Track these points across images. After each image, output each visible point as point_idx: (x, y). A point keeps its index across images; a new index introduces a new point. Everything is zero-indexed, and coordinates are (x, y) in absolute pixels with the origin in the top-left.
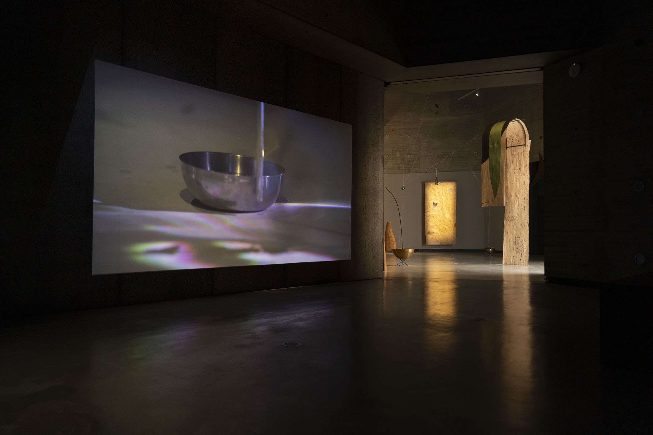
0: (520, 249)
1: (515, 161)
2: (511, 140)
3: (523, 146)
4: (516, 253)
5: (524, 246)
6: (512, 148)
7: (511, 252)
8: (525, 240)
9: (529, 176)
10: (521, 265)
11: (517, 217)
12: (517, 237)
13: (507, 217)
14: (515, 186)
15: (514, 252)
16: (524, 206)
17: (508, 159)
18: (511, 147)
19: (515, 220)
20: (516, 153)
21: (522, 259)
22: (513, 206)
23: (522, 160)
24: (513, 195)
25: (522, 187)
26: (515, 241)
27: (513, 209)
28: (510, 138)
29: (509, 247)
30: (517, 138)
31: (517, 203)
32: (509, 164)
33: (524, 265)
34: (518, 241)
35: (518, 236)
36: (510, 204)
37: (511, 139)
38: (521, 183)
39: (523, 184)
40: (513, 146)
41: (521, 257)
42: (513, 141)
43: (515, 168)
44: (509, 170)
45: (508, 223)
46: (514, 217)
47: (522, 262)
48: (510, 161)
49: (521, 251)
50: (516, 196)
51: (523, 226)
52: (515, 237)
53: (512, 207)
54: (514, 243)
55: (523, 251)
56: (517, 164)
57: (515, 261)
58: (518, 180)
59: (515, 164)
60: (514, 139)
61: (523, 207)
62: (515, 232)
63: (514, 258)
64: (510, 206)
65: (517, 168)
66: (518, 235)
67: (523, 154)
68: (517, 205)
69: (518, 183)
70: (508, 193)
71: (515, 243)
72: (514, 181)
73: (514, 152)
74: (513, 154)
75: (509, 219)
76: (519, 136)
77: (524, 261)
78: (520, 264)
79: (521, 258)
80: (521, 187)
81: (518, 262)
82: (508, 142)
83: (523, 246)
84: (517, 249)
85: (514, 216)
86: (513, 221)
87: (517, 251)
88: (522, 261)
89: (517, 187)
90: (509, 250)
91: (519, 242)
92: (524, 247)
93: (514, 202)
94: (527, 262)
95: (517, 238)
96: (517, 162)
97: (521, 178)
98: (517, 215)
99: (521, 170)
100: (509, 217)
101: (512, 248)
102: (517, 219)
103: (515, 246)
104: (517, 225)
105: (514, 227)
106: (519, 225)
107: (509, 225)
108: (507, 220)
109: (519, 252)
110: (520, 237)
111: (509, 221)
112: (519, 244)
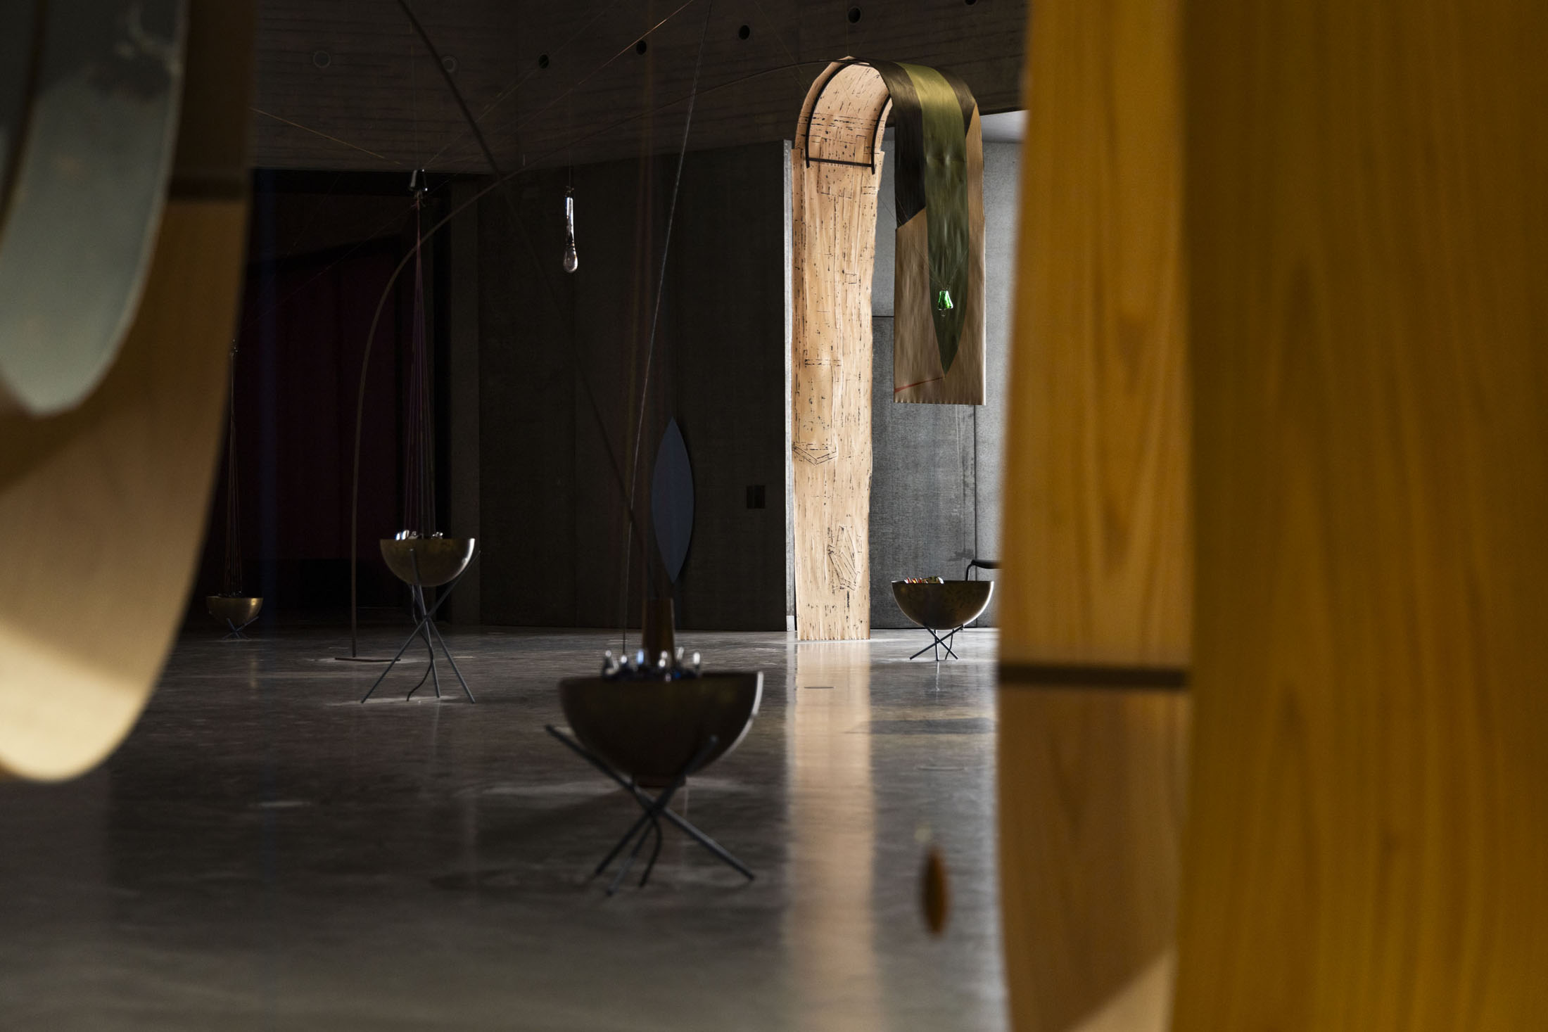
0: (845, 575)
1: (832, 222)
2: (822, 134)
3: (859, 170)
4: (833, 592)
5: (856, 563)
6: (824, 166)
7: (818, 588)
8: (857, 541)
9: (870, 291)
11: (837, 450)
12: (833, 528)
13: (803, 447)
14: (831, 323)
15: (826, 591)
16: (858, 405)
17: (807, 205)
19: (832, 461)
20: (834, 190)
21: (851, 614)
22: (825, 402)
23: (855, 223)
24: (826, 359)
25: (852, 327)
26: (829, 546)
27: (826, 413)
28: (820, 121)
29: (812, 568)
30: (844, 132)
31: (839, 391)
32: (812, 229)
33: (858, 639)
34: (839, 544)
35: (839, 524)
36: (815, 393)
37: (823, 128)
38: (848, 312)
39: (855, 317)
40: (825, 157)
41: (848, 606)
42: (827, 136)
43: (832, 252)
44: (810, 254)
45: (808, 469)
46: (829, 451)
47: (851, 627)
48: (813, 215)
49: (847, 584)
50: (835, 362)
51: (854, 484)
52: (829, 529)
53: (820, 406)
54: (826, 552)
55: (852, 582)
56: (838, 236)
57: (832, 627)
58: (839, 300)
59: (831, 232)
60: (832, 130)
61: (853, 410)
62: (827, 509)
63: (828, 612)
64: (814, 401)
65: (838, 251)
66: (837, 521)
67: (858, 200)
68: (837, 401)
69: (839, 310)
70: (807, 347)
71: (830, 553)
72: (827, 301)
73: (829, 183)
74: (824, 190)
76: (851, 125)
77: (858, 624)
78: (847, 637)
79: (847, 614)
80: (849, 329)
81: (839, 627)
82: (810, 139)
83: (853, 561)
84: (835, 574)
85: (829, 442)
86: (826, 464)
87: (836, 583)
88: (851, 622)
89: (838, 327)
90: (811, 582)
91: (842, 550)
92: (856, 570)
93: (828, 387)
94: (864, 627)
95: (835, 533)
96: (839, 226)
97: (850, 296)
98: (836, 441)
99: (849, 261)
100: (813, 447)
101: (819, 574)
102: (837, 454)
103: (829, 565)
104: (836, 478)
105: (826, 488)
106: (843, 481)
107: (813, 479)
108: (804, 457)
109: (843, 586)
110: (843, 529)
111: (809, 461)
112: (842, 556)
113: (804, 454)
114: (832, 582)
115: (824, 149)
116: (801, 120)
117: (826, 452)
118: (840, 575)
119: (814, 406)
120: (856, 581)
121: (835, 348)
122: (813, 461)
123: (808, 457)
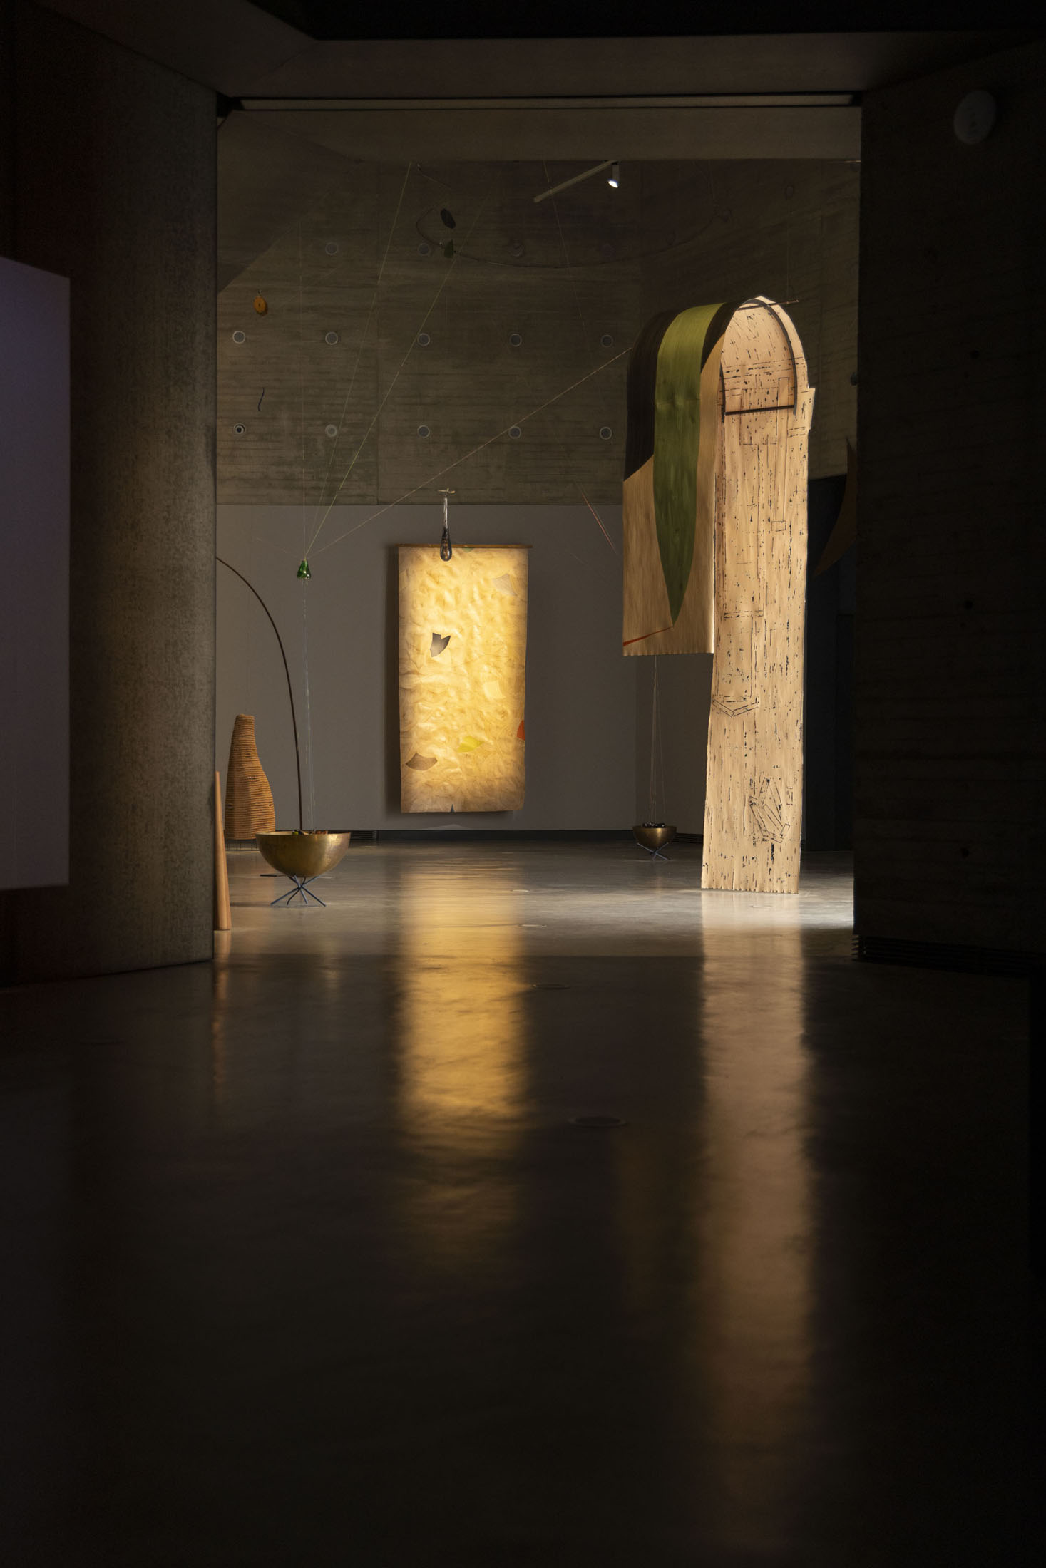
0: (769, 827)
1: (755, 473)
2: (742, 385)
3: (784, 413)
4: (754, 844)
5: (784, 815)
6: (746, 417)
7: (735, 838)
8: (787, 793)
9: (805, 535)
10: (773, 891)
11: (759, 700)
12: (756, 780)
13: (719, 699)
14: (753, 573)
15: (746, 841)
16: (786, 654)
17: (727, 460)
18: (741, 412)
19: (752, 712)
20: (757, 439)
21: (778, 867)
22: (743, 654)
23: (781, 468)
24: (745, 608)
25: (779, 575)
26: (750, 797)
27: (746, 665)
28: (734, 374)
29: (729, 819)
30: (763, 379)
31: (759, 641)
32: (733, 483)
33: (783, 893)
34: (763, 795)
35: (764, 776)
36: (733, 645)
37: (742, 381)
38: (775, 560)
39: (784, 564)
40: (747, 408)
41: (773, 858)
42: (746, 387)
43: (755, 501)
44: (730, 508)
45: (727, 721)
46: (750, 701)
47: (775, 880)
48: (734, 468)
49: (772, 836)
50: (757, 613)
51: (781, 734)
52: (751, 780)
53: (739, 657)
54: (747, 803)
55: (778, 834)
56: (763, 484)
58: (763, 549)
59: (755, 482)
60: (752, 379)
61: (780, 660)
62: (750, 761)
63: (747, 864)
64: (733, 653)
65: (763, 499)
66: (761, 772)
67: (784, 444)
68: (758, 651)
69: (763, 560)
70: (727, 601)
71: (752, 804)
72: (748, 552)
73: (751, 433)
74: (746, 441)
75: (728, 705)
76: (769, 370)
77: (784, 877)
78: (768, 889)
79: (770, 866)
80: (775, 577)
81: (759, 879)
82: (727, 393)
83: (781, 814)
84: (757, 827)
85: (749, 693)
86: (745, 716)
87: (758, 834)
88: (775, 876)
89: (761, 577)
90: (727, 832)
91: (767, 801)
92: (785, 820)
93: (747, 637)
94: (792, 882)
95: (758, 785)
96: (763, 475)
97: (778, 544)
98: (757, 692)
99: (776, 508)
100: (730, 699)
101: (737, 825)
102: (758, 705)
103: (750, 816)
104: (758, 729)
105: (747, 740)
106: (766, 732)
107: (730, 730)
108: (723, 710)
109: (766, 838)
110: (768, 781)
111: (727, 712)
112: (767, 808)
113: (723, 706)
114: (753, 833)
115: (743, 400)
117: (745, 704)
118: (763, 827)
119: (733, 658)
120: (785, 834)
121: (757, 598)
122: (730, 713)
123: (726, 709)
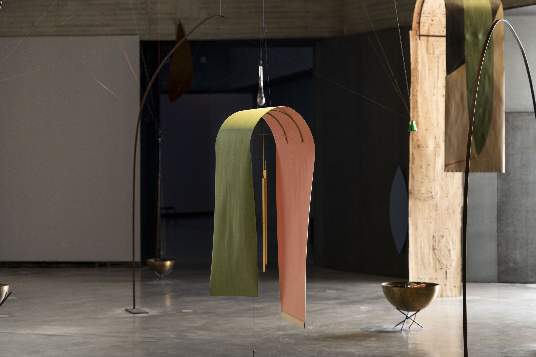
0: (444, 262)
1: (436, 70)
4: (436, 271)
5: (452, 255)
6: (431, 39)
7: (425, 269)
8: (453, 243)
10: (447, 296)
11: (439, 193)
12: (436, 236)
13: (416, 192)
15: (431, 270)
18: (428, 36)
19: (435, 199)
20: (437, 51)
21: (448, 283)
22: (430, 168)
26: (433, 246)
27: (431, 174)
28: (427, 15)
33: (452, 296)
34: (440, 244)
35: (440, 234)
37: (430, 19)
40: (431, 34)
41: (446, 278)
43: (436, 85)
44: (422, 87)
45: (419, 204)
46: (434, 193)
47: (448, 290)
48: (424, 66)
49: (445, 266)
50: (437, 145)
51: (450, 211)
52: (433, 236)
53: (427, 169)
54: (431, 249)
55: (449, 265)
58: (440, 111)
59: (436, 75)
60: (436, 19)
62: (432, 226)
64: (424, 167)
66: (439, 232)
68: (438, 166)
70: (420, 138)
71: (434, 249)
72: (432, 112)
73: (434, 48)
74: (431, 52)
75: (421, 195)
77: (453, 288)
78: (444, 295)
79: (445, 283)
82: (421, 25)
83: (450, 254)
84: (437, 262)
85: (433, 189)
86: (431, 201)
87: (438, 266)
88: (448, 287)
89: (440, 126)
90: (421, 265)
91: (443, 248)
92: (452, 258)
93: (432, 159)
94: (457, 290)
95: (437, 239)
98: (438, 188)
100: (422, 192)
101: (426, 261)
102: (439, 195)
103: (433, 256)
104: (438, 209)
105: (431, 214)
106: (442, 210)
107: (422, 209)
108: (417, 198)
109: (442, 267)
110: (443, 236)
111: (420, 199)
112: (442, 251)
113: (416, 196)
114: (435, 265)
115: (430, 29)
116: (415, 14)
117: (431, 195)
118: (441, 262)
119: (424, 170)
120: (452, 264)
121: (437, 138)
122: (422, 200)
123: (419, 198)
